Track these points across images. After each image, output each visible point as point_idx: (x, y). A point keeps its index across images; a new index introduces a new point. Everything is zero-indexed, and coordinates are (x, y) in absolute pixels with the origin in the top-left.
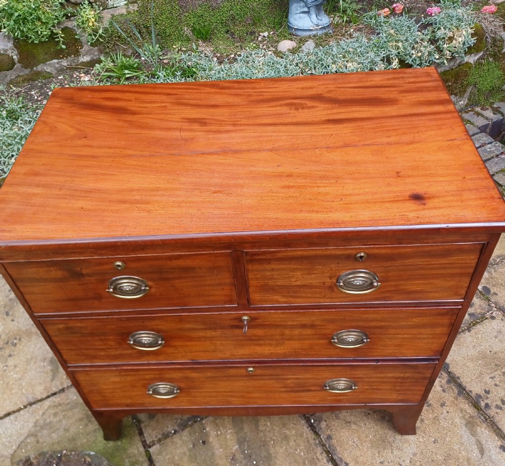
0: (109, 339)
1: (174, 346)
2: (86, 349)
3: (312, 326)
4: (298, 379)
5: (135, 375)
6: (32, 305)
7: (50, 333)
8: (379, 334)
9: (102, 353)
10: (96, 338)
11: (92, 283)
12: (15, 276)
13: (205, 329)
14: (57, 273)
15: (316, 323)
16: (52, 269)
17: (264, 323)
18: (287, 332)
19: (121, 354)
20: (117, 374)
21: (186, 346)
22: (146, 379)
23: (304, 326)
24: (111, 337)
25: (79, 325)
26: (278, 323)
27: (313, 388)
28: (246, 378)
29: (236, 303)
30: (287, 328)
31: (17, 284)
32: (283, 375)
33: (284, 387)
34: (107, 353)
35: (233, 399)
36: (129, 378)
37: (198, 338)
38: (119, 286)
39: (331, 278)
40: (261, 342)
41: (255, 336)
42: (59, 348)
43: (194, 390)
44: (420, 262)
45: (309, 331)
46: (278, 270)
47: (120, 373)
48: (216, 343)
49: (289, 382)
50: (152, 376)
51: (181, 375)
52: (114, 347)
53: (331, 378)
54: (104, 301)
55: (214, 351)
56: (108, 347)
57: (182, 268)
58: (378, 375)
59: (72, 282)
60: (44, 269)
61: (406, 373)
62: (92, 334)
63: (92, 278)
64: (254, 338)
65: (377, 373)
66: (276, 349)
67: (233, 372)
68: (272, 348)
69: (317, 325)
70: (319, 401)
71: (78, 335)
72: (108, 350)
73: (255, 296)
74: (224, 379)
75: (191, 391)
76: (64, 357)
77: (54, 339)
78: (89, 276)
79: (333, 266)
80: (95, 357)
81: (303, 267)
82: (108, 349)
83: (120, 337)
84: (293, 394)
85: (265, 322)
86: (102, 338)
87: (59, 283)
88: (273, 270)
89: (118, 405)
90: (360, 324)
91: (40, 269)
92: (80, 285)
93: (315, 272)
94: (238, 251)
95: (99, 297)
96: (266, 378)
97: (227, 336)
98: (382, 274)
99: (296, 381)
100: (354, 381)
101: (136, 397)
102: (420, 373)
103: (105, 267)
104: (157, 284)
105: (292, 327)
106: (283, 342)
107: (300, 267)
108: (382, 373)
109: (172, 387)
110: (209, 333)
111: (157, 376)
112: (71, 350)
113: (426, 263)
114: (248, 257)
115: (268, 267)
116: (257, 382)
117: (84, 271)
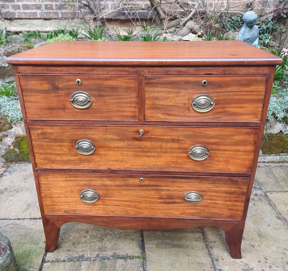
0: (64, 145)
1: (100, 155)
2: (50, 154)
3: (178, 141)
4: (168, 190)
5: (74, 181)
6: (27, 111)
7: (33, 137)
8: (215, 150)
9: (58, 158)
10: (57, 144)
11: (62, 96)
12: (23, 87)
13: (119, 140)
14: (46, 86)
15: (180, 138)
16: (44, 82)
17: (152, 137)
18: (164, 144)
19: (69, 160)
20: (64, 179)
21: (106, 154)
22: (80, 185)
23: (173, 141)
24: (66, 144)
25: (50, 131)
26: (159, 137)
27: (177, 201)
28: (139, 188)
29: (137, 119)
30: (163, 142)
31: (23, 93)
32: (160, 186)
33: (161, 198)
34: (61, 159)
35: (130, 208)
36: (71, 183)
37: (114, 148)
38: (76, 98)
39: (189, 100)
40: (149, 154)
41: (146, 148)
42: (35, 151)
43: (107, 198)
44: (235, 89)
45: (176, 145)
46: (162, 92)
47: (66, 178)
48: (123, 153)
49: (163, 193)
50: (84, 182)
51: (101, 182)
52: (66, 153)
53: (188, 190)
54: (66, 111)
55: (122, 161)
56: (63, 153)
57: (112, 87)
58: (216, 189)
59: (52, 94)
60: (39, 82)
61: (231, 187)
62: (56, 140)
63: (63, 92)
64: (145, 150)
65: (214, 187)
66: (157, 161)
67: (131, 181)
68: (155, 160)
69: (181, 140)
70: (181, 214)
71: (48, 140)
72: (62, 156)
73: (148, 113)
74: (126, 188)
75: (106, 198)
76: (36, 160)
77: (34, 143)
78: (62, 90)
79: (190, 91)
80: (53, 162)
81: (175, 90)
82: (63, 154)
83: (70, 144)
84: (165, 205)
85: (152, 135)
86: (61, 144)
87: (45, 94)
88: (158, 92)
89: (60, 210)
90: (205, 140)
91: (37, 82)
92: (56, 96)
93: (180, 95)
94: (141, 75)
95: (64, 108)
96: (150, 188)
97: (130, 147)
98: (216, 98)
99: (167, 192)
100: (201, 194)
101: (72, 203)
102: (239, 188)
103: (72, 83)
104: (96, 100)
105: (167, 141)
106: (161, 155)
107: (173, 90)
108: (217, 187)
109: (95, 194)
110: (121, 144)
111: (87, 183)
112: (41, 154)
113: (239, 90)
114: (146, 81)
115: (157, 89)
116: (145, 192)
117: (60, 86)
